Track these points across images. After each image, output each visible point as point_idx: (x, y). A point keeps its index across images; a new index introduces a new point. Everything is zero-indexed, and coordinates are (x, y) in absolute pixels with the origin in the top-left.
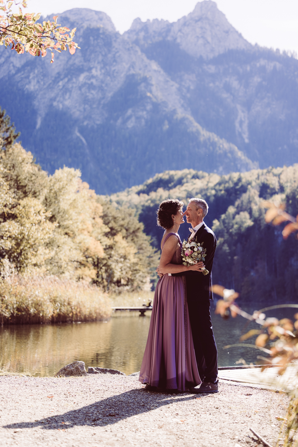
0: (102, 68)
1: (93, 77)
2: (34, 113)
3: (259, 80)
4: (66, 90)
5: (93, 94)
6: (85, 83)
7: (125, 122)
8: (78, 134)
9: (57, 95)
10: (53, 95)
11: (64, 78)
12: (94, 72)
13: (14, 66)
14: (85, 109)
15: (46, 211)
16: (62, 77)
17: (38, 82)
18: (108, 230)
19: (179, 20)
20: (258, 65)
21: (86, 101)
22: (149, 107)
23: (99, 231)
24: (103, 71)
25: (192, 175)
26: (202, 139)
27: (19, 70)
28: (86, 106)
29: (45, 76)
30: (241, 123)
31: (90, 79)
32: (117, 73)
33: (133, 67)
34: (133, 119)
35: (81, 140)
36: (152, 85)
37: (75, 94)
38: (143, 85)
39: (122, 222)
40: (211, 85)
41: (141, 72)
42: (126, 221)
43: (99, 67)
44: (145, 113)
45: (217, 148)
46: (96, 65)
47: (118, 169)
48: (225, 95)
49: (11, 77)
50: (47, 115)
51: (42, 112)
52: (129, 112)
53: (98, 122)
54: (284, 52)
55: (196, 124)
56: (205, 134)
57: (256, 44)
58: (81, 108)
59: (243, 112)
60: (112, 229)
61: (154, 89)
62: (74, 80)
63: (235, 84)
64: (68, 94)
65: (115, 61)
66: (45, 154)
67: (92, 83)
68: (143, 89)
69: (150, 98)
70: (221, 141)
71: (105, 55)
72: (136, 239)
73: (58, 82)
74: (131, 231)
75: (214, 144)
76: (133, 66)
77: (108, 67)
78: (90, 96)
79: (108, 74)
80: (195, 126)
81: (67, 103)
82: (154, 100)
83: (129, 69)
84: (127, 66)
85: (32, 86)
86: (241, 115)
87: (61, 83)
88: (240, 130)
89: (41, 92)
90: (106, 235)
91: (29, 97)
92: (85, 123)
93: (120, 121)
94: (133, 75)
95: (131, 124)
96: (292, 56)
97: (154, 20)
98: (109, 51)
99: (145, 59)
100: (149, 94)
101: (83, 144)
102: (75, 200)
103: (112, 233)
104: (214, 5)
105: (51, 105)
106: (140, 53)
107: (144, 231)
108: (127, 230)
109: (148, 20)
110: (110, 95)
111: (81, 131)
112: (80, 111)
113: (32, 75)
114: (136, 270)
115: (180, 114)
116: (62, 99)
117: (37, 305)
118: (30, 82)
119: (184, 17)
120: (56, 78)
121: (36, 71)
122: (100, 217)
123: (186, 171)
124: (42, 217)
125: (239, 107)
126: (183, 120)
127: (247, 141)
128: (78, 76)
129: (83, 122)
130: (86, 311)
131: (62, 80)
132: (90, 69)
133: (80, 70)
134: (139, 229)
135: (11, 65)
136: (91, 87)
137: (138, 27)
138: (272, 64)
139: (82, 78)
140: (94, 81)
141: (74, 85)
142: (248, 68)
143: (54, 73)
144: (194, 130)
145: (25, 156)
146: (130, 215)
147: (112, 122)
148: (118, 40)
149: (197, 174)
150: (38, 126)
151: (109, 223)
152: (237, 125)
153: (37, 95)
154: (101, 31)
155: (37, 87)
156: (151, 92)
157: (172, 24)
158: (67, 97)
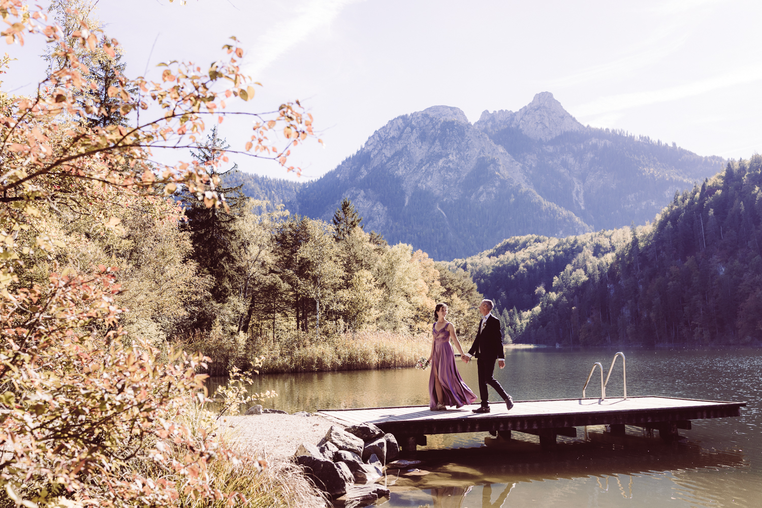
0: (457, 154)
1: (450, 161)
2: (403, 193)
3: (592, 156)
4: (428, 174)
5: (451, 176)
6: (444, 167)
7: (477, 197)
8: (439, 209)
9: (421, 178)
10: (417, 178)
11: (426, 163)
12: (450, 156)
13: (385, 156)
14: (444, 189)
15: (376, 279)
16: (424, 163)
17: (405, 168)
18: (445, 290)
19: (520, 110)
20: (590, 143)
21: (444, 181)
22: (497, 184)
23: (438, 291)
24: (458, 156)
25: (534, 239)
26: (544, 208)
27: (389, 160)
28: (445, 185)
29: (410, 163)
30: (577, 193)
31: (447, 163)
32: (470, 157)
33: (483, 152)
34: (485, 194)
35: (442, 214)
36: (500, 165)
37: (436, 176)
38: (492, 165)
39: (458, 284)
40: (550, 162)
41: (490, 155)
42: (462, 282)
43: (454, 153)
44: (494, 189)
45: (557, 215)
46: (452, 151)
47: (473, 236)
48: (562, 170)
49: (383, 165)
50: (413, 194)
51: (409, 192)
52: (481, 188)
53: (455, 198)
54: (613, 131)
55: (538, 196)
56: (546, 204)
57: (588, 126)
58: (441, 188)
59: (579, 183)
60: (449, 289)
61: (501, 168)
62: (435, 165)
63: (571, 160)
64: (430, 177)
65: (468, 147)
66: (413, 226)
67: (449, 166)
68: (492, 169)
69: (498, 176)
70: (560, 209)
71: (460, 143)
72: (470, 297)
73: (422, 167)
74: (466, 290)
75: (554, 212)
76: (483, 150)
77: (462, 153)
78: (448, 177)
79: (462, 158)
80: (538, 198)
81: (429, 184)
82: (502, 178)
83: (480, 154)
84: (478, 151)
85: (400, 172)
86: (578, 186)
87: (423, 168)
88: (577, 199)
89: (408, 176)
90: (443, 294)
91: (399, 180)
92: (445, 200)
93: (473, 196)
94: (483, 158)
95: (482, 199)
96: (620, 134)
97: (499, 111)
98: (463, 140)
99: (493, 144)
100: (497, 173)
101: (443, 217)
102: (408, 268)
103: (449, 292)
104: (550, 95)
105: (417, 186)
106: (488, 139)
107: (477, 290)
108: (462, 290)
109: (495, 111)
110: (464, 175)
111: (442, 206)
112: (441, 190)
113: (400, 163)
114: (471, 322)
115: (524, 188)
116: (425, 181)
117: (365, 355)
118: (399, 169)
119: (525, 107)
120: (419, 164)
121: (403, 160)
122: (438, 280)
123: (529, 236)
124: (372, 286)
125: (575, 179)
126: (527, 192)
127: (583, 208)
128: (438, 161)
129: (443, 199)
130: (406, 359)
131: (424, 165)
132: (447, 155)
133: (440, 156)
134: (472, 288)
135: (383, 155)
136: (449, 169)
137: (487, 118)
138: (603, 142)
139: (441, 163)
140: (451, 164)
141: (435, 169)
142: (582, 147)
143: (418, 161)
144: (537, 201)
145: (363, 236)
146: (465, 277)
147: (467, 197)
148: (470, 130)
149: (538, 238)
150: (406, 204)
151: (446, 285)
152: (574, 195)
153: (405, 178)
154: (455, 124)
155: (404, 172)
156: (499, 171)
157: (515, 114)
158: (429, 179)
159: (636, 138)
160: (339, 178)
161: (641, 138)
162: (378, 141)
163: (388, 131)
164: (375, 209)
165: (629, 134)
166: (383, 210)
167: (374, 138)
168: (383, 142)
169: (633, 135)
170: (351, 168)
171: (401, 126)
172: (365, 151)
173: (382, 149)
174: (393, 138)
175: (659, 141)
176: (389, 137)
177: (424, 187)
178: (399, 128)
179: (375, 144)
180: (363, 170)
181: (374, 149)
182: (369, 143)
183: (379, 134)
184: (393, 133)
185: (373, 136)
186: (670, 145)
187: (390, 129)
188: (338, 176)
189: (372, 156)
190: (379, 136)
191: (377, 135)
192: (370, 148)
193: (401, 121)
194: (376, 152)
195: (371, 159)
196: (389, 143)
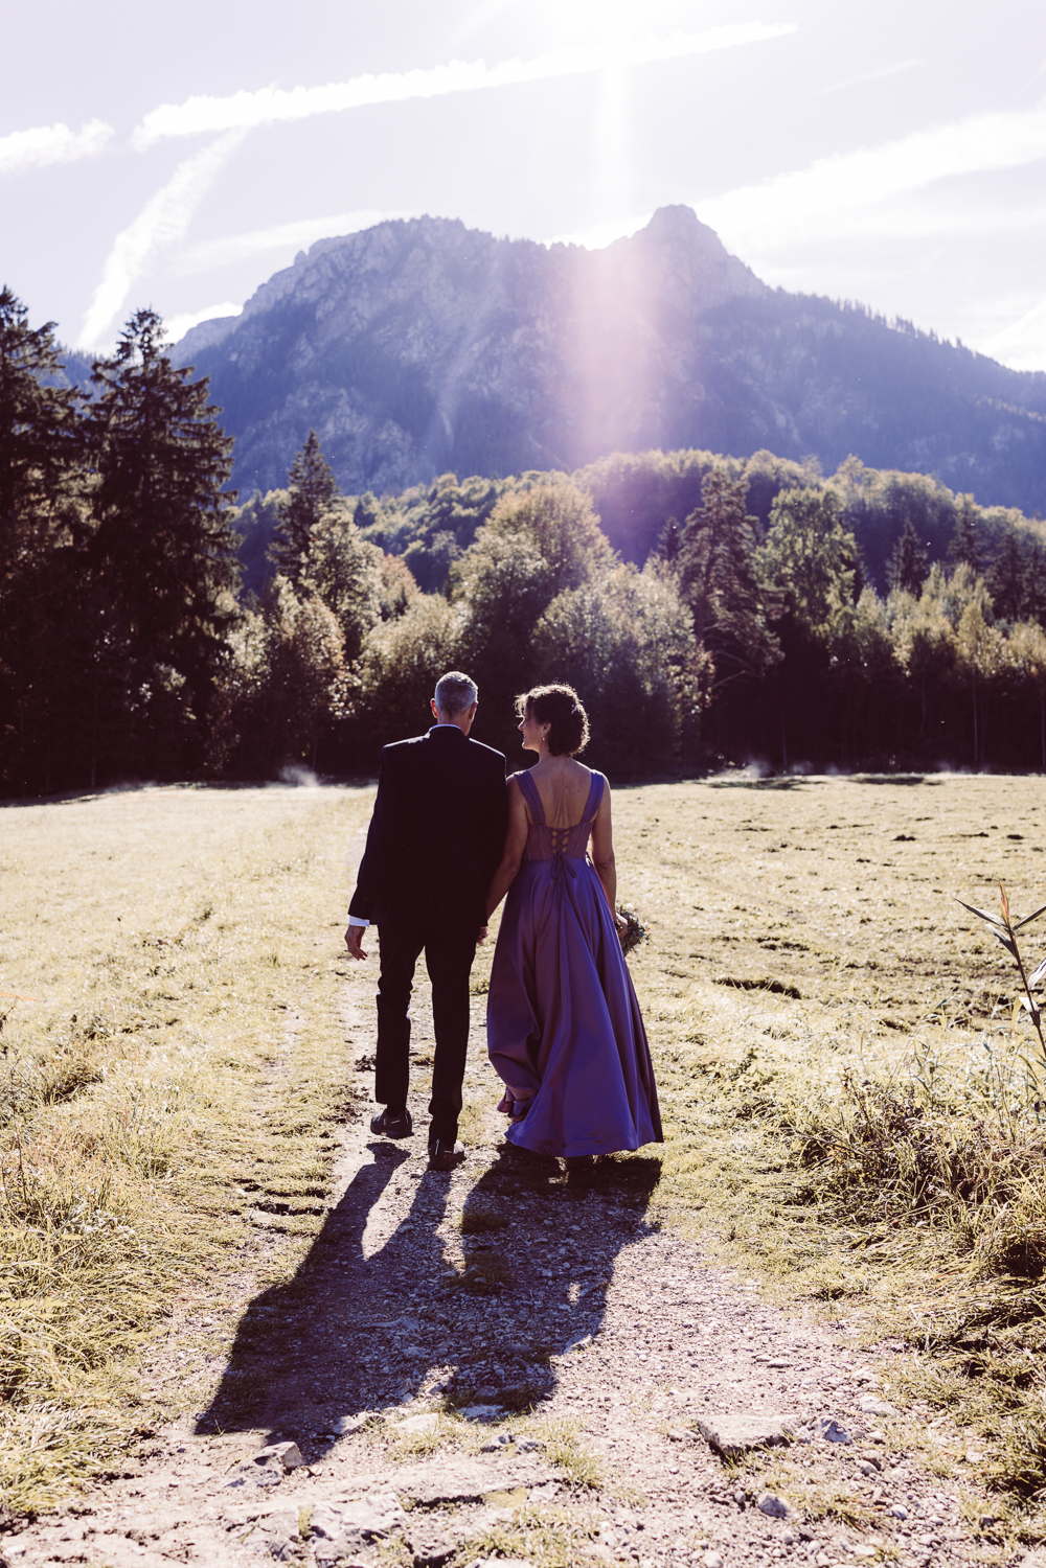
0: (552, 319)
1: (539, 335)
3: (803, 354)
4: (490, 360)
6: (525, 348)
9: (473, 370)
10: (462, 370)
12: (537, 324)
17: (426, 345)
20: (798, 325)
24: (553, 324)
27: (376, 323)
29: (436, 333)
31: (533, 339)
37: (510, 368)
43: (547, 317)
46: (540, 311)
48: (748, 381)
49: (360, 336)
50: (460, 408)
51: (449, 403)
57: (780, 289)
62: (504, 341)
64: (496, 368)
67: (539, 347)
73: (470, 345)
77: (559, 318)
78: (539, 373)
79: (561, 330)
81: (494, 385)
85: (414, 354)
87: (475, 347)
89: (436, 366)
91: (416, 374)
92: (547, 425)
104: (691, 213)
105: (467, 390)
113: (411, 333)
116: (485, 377)
118: (409, 346)
121: (420, 324)
125: (774, 404)
128: (511, 333)
129: (541, 422)
131: (476, 340)
132: (530, 321)
133: (512, 322)
135: (354, 313)
136: (538, 354)
138: (826, 325)
139: (518, 336)
140: (540, 343)
141: (504, 351)
142: (778, 332)
143: (451, 329)
150: (448, 430)
153: (428, 370)
155: (424, 355)
158: (494, 375)
159: (888, 320)
160: (237, 362)
161: (900, 322)
162: (330, 280)
163: (357, 255)
164: (383, 436)
165: (874, 311)
166: (403, 439)
167: (319, 270)
168: (346, 281)
169: (882, 315)
170: (265, 340)
171: (388, 247)
172: (298, 301)
173: (345, 298)
174: (374, 272)
175: (932, 334)
176: (362, 271)
177: (486, 391)
178: (386, 252)
179: (324, 286)
180: (302, 345)
181: (325, 297)
182: (308, 282)
183: (332, 263)
184: (372, 262)
185: (317, 266)
186: (954, 344)
187: (364, 251)
188: (234, 357)
189: (319, 314)
190: (334, 268)
191: (328, 264)
192: (310, 295)
193: (389, 233)
194: (331, 304)
195: (321, 322)
196: (365, 286)
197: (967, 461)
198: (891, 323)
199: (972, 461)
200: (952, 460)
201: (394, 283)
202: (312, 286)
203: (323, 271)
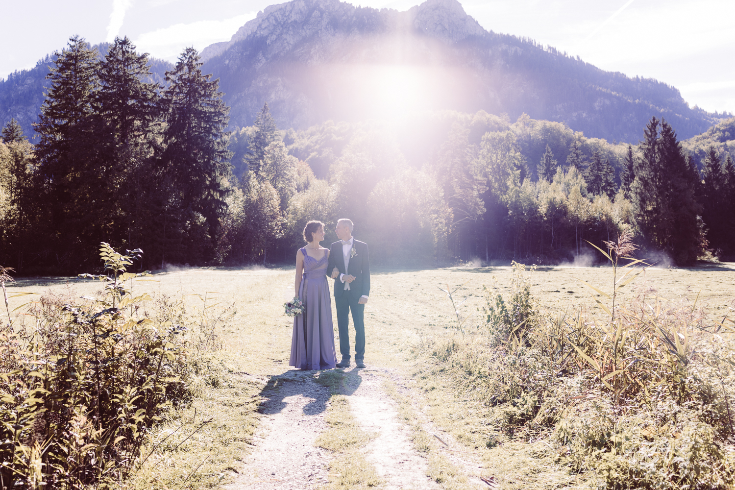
3: (502, 63)
20: (499, 49)
57: (491, 31)
85: (313, 61)
113: (313, 51)
118: (311, 57)
121: (317, 47)
135: (285, 41)
138: (514, 49)
142: (490, 52)
155: (319, 62)
159: (544, 47)
160: (228, 64)
161: (550, 48)
162: (274, 25)
163: (287, 14)
164: (298, 100)
165: (537, 43)
167: (268, 21)
168: (282, 26)
169: (541, 44)
170: (242, 54)
171: (303, 10)
172: (258, 35)
173: (281, 34)
174: (295, 22)
175: (565, 54)
176: (289, 21)
178: (301, 12)
179: (271, 28)
180: (260, 56)
181: (271, 33)
182: (263, 26)
183: (275, 17)
184: (294, 17)
185: (268, 19)
186: (576, 58)
187: (291, 12)
188: (227, 62)
189: (268, 42)
190: (276, 20)
191: (273, 18)
192: (264, 33)
193: (302, 3)
194: (274, 37)
195: (269, 45)
196: (291, 28)
197: (582, 115)
198: (545, 48)
199: (584, 115)
200: (575, 114)
201: (305, 27)
202: (265, 28)
203: (271, 21)
